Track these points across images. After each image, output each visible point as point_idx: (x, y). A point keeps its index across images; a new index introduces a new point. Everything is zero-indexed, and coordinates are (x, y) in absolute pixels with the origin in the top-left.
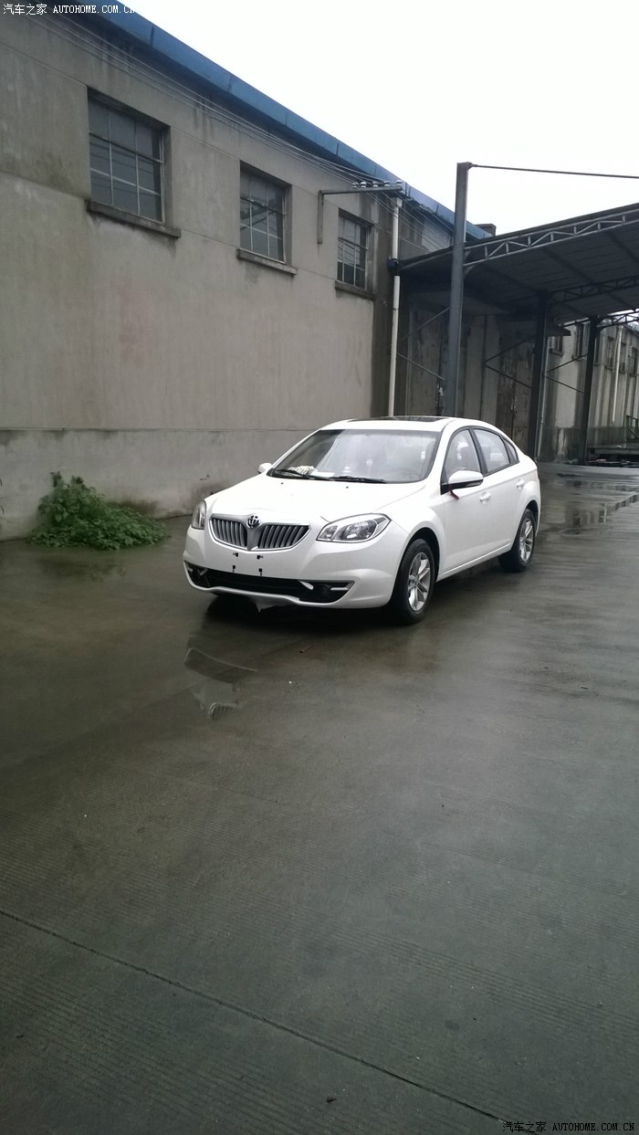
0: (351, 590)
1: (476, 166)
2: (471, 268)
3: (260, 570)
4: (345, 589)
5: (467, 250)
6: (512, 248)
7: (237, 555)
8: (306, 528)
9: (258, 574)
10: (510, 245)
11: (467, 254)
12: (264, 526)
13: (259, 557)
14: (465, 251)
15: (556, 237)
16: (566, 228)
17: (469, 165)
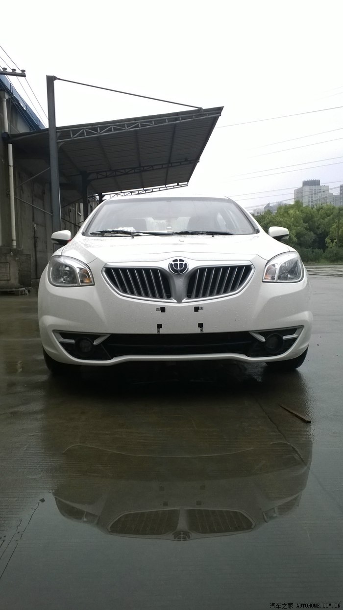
0: (300, 336)
1: (59, 79)
2: (62, 143)
3: (201, 325)
4: (295, 336)
5: (59, 132)
6: (88, 133)
7: (163, 310)
8: (248, 269)
9: (198, 330)
10: (86, 131)
11: (58, 134)
12: (195, 272)
13: (197, 309)
14: (57, 132)
15: (115, 129)
16: (121, 125)
17: (54, 78)
